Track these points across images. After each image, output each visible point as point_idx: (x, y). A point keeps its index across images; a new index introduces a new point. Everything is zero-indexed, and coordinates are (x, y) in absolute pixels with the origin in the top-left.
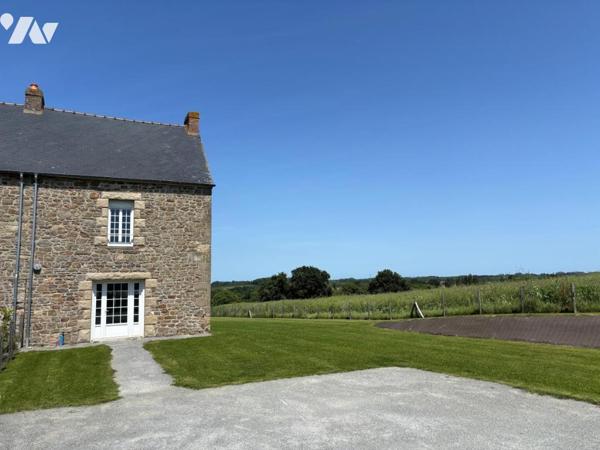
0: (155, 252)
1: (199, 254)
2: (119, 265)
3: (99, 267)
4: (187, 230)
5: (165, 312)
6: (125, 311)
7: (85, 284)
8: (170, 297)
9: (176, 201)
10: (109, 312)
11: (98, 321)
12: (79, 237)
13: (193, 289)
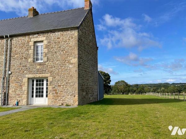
0: (52, 64)
1: (72, 64)
2: (38, 70)
3: (30, 72)
4: (66, 52)
5: (57, 93)
6: (43, 92)
7: (25, 80)
8: (59, 86)
9: (61, 38)
10: (37, 92)
11: (33, 96)
12: (24, 59)
13: (70, 82)
